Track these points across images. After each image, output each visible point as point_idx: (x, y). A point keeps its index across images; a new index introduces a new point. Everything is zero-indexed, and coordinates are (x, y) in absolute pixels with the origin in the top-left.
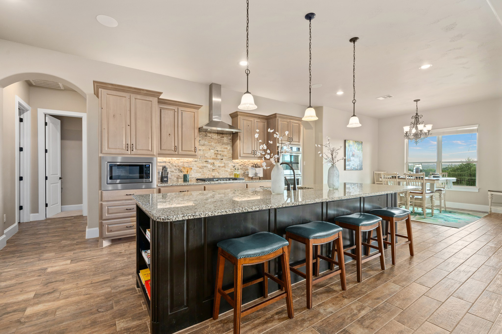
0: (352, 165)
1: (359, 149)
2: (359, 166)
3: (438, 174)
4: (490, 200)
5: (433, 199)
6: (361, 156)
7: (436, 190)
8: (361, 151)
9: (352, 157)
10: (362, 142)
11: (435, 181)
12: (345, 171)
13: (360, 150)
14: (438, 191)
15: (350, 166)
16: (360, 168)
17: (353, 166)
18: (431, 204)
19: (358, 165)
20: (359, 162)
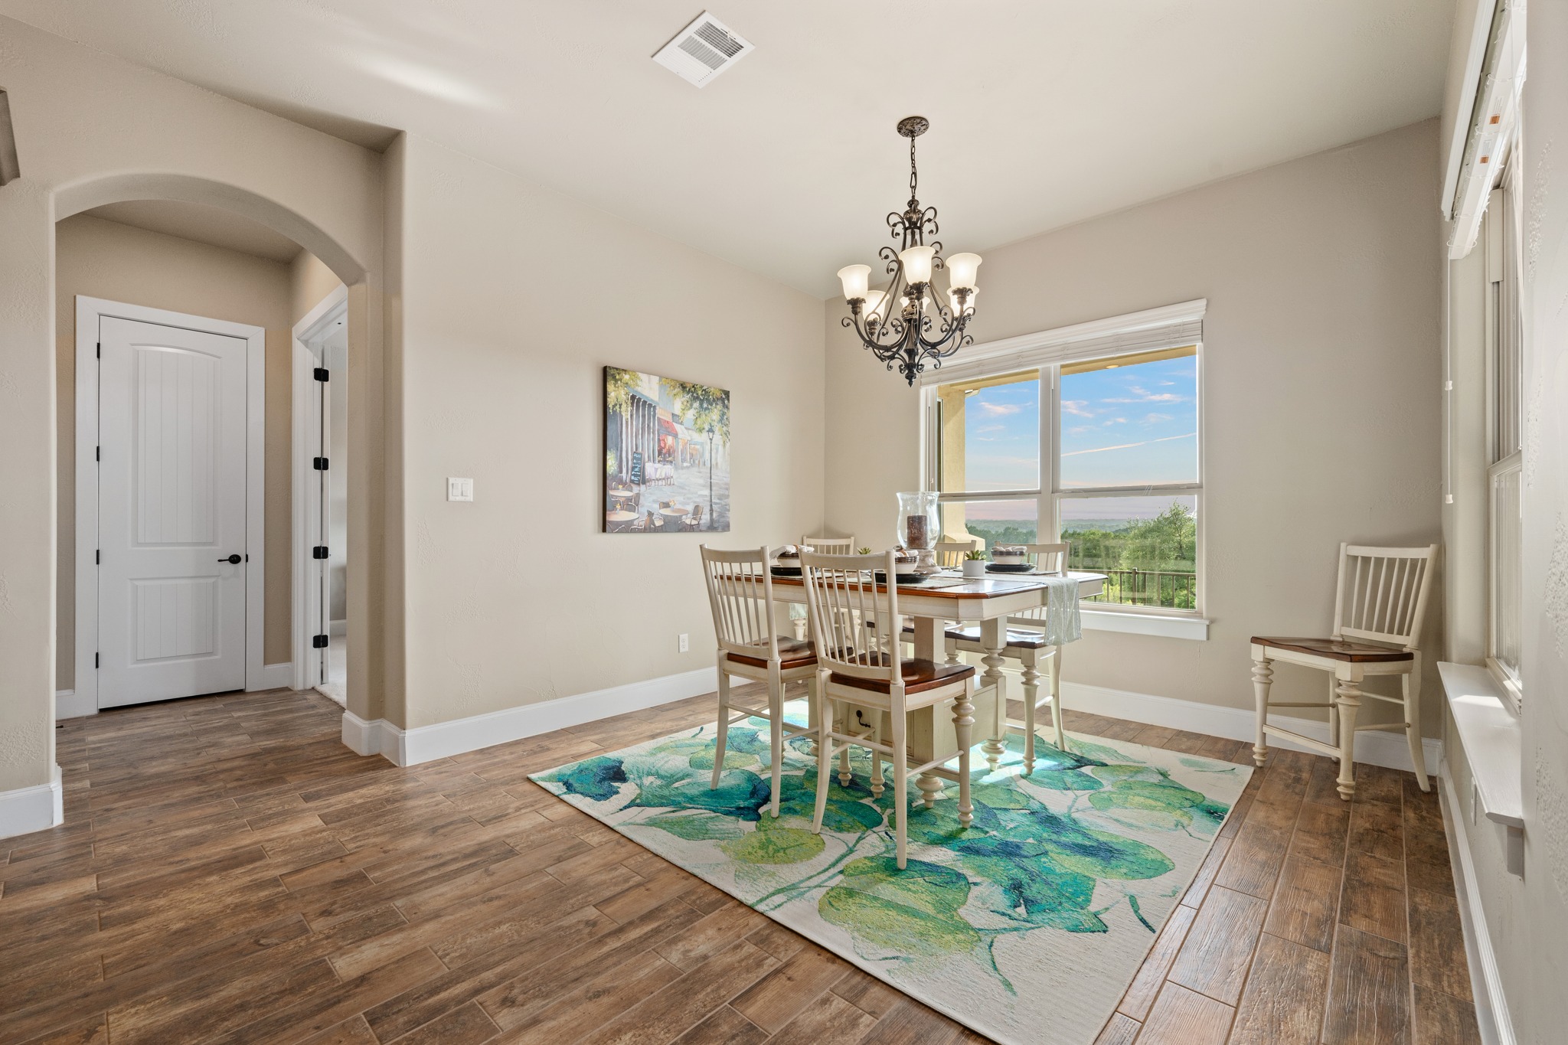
0: (656, 506)
1: (707, 427)
2: (707, 510)
3: (1022, 554)
4: (1258, 689)
5: (967, 715)
6: (720, 460)
7: (1009, 644)
8: (717, 438)
9: (657, 465)
10: (727, 393)
11: (961, 602)
12: (604, 534)
13: (711, 430)
14: (1018, 649)
15: (644, 510)
16: (712, 519)
17: (666, 512)
18: (960, 749)
19: (697, 507)
20: (707, 492)
